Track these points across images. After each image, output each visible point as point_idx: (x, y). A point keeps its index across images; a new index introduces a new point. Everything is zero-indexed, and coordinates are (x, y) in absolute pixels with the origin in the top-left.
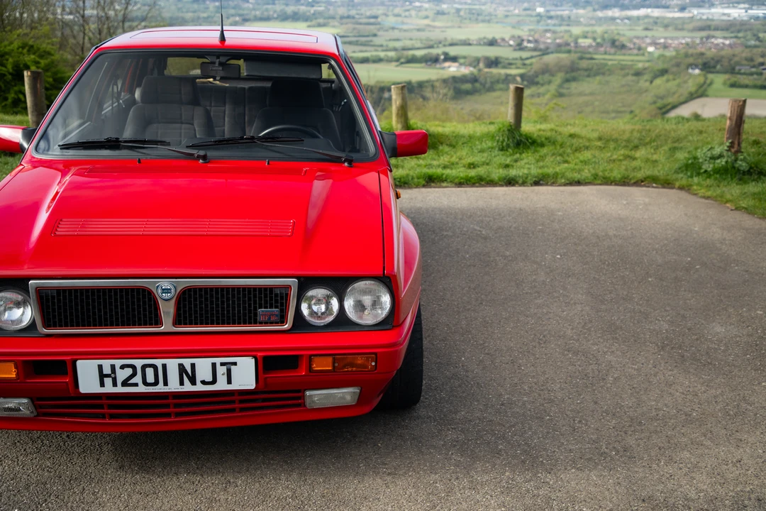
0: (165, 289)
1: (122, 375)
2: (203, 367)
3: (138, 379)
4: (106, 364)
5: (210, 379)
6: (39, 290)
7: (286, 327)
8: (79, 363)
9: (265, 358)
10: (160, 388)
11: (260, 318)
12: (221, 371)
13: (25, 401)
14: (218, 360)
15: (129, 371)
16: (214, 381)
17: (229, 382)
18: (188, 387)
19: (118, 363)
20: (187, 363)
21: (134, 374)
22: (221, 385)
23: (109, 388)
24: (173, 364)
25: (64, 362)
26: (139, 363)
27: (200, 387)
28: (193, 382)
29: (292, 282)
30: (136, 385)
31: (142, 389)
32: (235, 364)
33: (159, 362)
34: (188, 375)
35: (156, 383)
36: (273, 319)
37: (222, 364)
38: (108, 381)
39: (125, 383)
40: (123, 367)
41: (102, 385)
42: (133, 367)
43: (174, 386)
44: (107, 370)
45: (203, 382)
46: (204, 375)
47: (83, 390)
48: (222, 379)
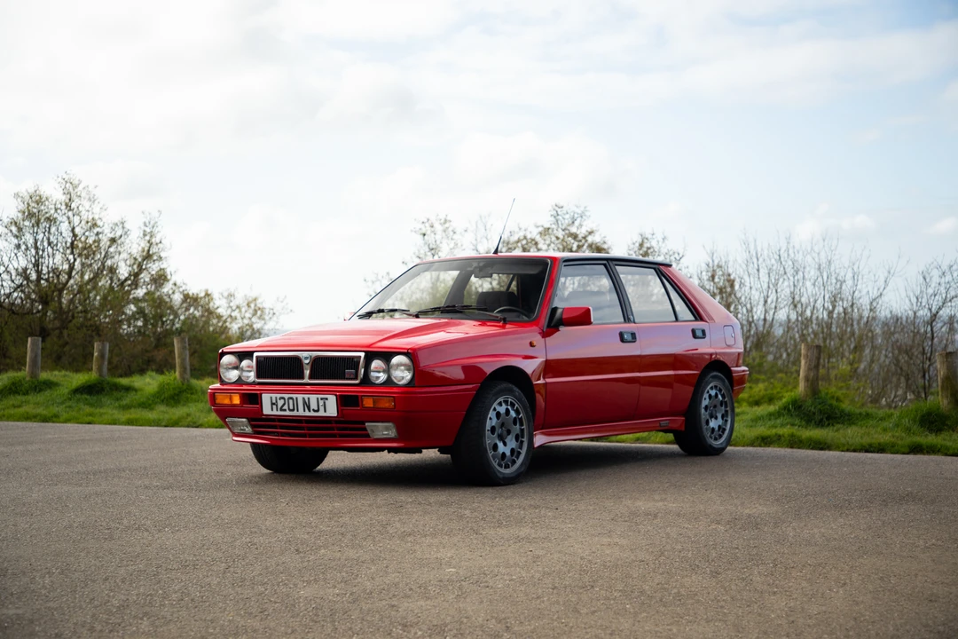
0: (308, 357)
1: (280, 403)
2: (313, 398)
3: (286, 407)
4: (274, 396)
5: (316, 409)
6: (257, 357)
7: (357, 382)
8: (263, 396)
9: (340, 395)
10: (295, 413)
11: (346, 376)
12: (321, 403)
14: (320, 396)
15: (282, 401)
16: (318, 411)
17: (325, 411)
18: (307, 413)
19: (279, 396)
20: (306, 396)
21: (284, 404)
22: (321, 413)
23: (275, 412)
24: (300, 397)
25: (257, 394)
26: (286, 396)
27: (312, 414)
28: (310, 411)
29: (362, 354)
30: (285, 410)
31: (288, 413)
32: (327, 399)
33: (294, 396)
34: (307, 405)
35: (293, 410)
36: (352, 376)
37: (322, 399)
38: (274, 407)
39: (281, 410)
40: (280, 399)
41: (272, 410)
42: (284, 399)
43: (301, 412)
44: (274, 401)
45: (314, 410)
46: (314, 405)
47: (265, 412)
48: (322, 408)
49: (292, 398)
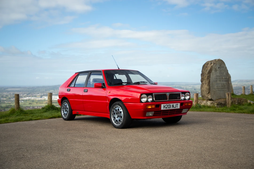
0: (168, 94)
1: (166, 106)
2: (175, 104)
3: (168, 107)
6: (155, 95)
8: (162, 105)
9: (181, 103)
10: (170, 109)
12: (176, 105)
13: (154, 112)
14: (176, 104)
17: (177, 107)
19: (166, 104)
21: (167, 107)
22: (176, 108)
24: (172, 104)
25: (160, 105)
26: (168, 104)
27: (174, 108)
28: (173, 108)
29: (181, 93)
30: (167, 108)
31: (168, 109)
32: (178, 104)
34: (173, 106)
35: (169, 108)
38: (164, 107)
39: (166, 108)
40: (166, 105)
41: (164, 108)
42: (167, 105)
43: (171, 108)
44: (164, 106)
45: (175, 107)
46: (175, 106)
47: (162, 109)
48: (176, 107)
49: (169, 105)
